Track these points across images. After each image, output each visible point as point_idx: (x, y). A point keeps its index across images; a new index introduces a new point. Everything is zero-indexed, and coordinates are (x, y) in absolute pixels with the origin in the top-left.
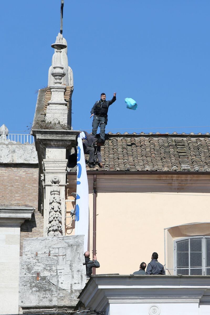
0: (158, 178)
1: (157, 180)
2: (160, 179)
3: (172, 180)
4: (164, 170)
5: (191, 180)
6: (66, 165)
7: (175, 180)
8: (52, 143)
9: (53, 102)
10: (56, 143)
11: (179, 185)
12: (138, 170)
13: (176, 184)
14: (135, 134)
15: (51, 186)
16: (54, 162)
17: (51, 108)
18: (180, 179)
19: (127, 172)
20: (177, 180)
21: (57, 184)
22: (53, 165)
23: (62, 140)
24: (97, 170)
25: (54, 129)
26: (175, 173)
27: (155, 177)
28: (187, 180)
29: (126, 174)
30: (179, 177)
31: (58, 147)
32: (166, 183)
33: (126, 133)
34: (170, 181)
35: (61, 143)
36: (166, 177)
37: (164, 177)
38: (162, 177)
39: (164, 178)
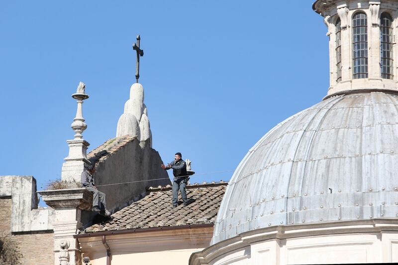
0: (173, 234)
1: (173, 236)
2: (176, 235)
3: (189, 234)
4: (177, 225)
5: (208, 233)
6: (75, 227)
7: (192, 234)
8: (61, 204)
9: (69, 158)
10: (64, 204)
11: (197, 240)
12: (150, 227)
13: (194, 239)
14: (213, 183)
15: (58, 251)
16: (64, 225)
17: (67, 165)
18: (196, 233)
19: (138, 230)
20: (194, 234)
21: (65, 250)
22: (62, 228)
23: (71, 200)
24: (106, 230)
25: (66, 188)
26: (189, 226)
27: (170, 232)
28: (205, 233)
29: (135, 232)
30: (195, 231)
31: (68, 207)
32: (183, 239)
33: (205, 183)
34: (187, 236)
35: (69, 203)
36: (182, 232)
37: (179, 232)
38: (177, 232)
39: (179, 234)
